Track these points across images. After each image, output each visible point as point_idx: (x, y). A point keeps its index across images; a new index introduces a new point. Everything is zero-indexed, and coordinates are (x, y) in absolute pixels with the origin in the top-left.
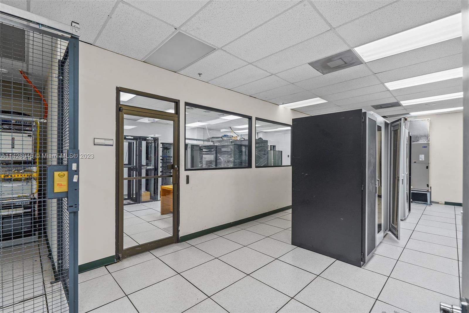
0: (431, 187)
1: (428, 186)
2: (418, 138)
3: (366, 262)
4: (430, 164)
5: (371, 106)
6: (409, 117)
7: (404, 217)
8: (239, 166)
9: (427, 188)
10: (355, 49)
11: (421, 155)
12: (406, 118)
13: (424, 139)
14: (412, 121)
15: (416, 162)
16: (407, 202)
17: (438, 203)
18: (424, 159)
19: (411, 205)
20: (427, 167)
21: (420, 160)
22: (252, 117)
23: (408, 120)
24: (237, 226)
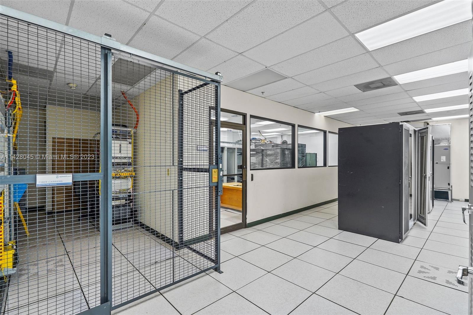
0: (452, 186)
1: (449, 184)
2: (439, 141)
3: (403, 239)
4: (451, 165)
5: (398, 113)
6: (430, 122)
7: (429, 211)
8: (284, 167)
9: (448, 187)
10: (394, 76)
11: (442, 156)
12: (428, 122)
13: (445, 142)
14: (434, 125)
15: (438, 163)
16: (431, 200)
17: (458, 200)
18: (446, 160)
19: (434, 202)
20: (448, 168)
21: (442, 161)
22: (295, 124)
23: (430, 125)
24: (285, 217)
